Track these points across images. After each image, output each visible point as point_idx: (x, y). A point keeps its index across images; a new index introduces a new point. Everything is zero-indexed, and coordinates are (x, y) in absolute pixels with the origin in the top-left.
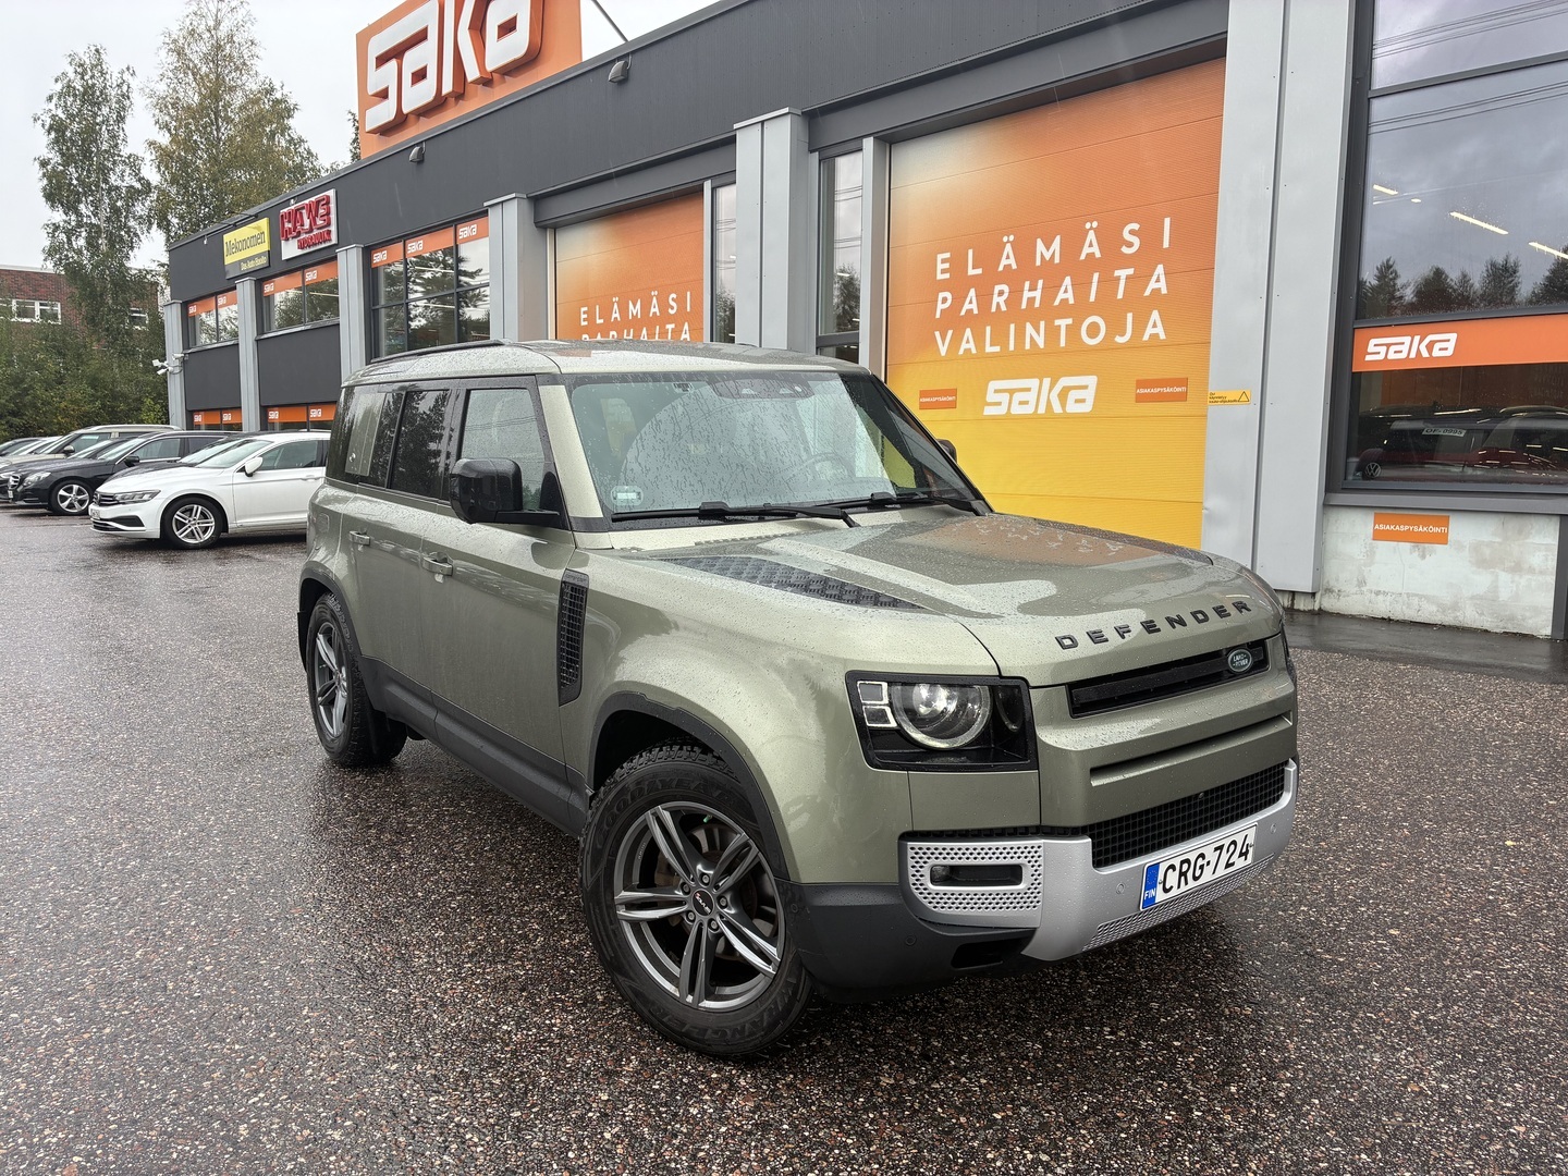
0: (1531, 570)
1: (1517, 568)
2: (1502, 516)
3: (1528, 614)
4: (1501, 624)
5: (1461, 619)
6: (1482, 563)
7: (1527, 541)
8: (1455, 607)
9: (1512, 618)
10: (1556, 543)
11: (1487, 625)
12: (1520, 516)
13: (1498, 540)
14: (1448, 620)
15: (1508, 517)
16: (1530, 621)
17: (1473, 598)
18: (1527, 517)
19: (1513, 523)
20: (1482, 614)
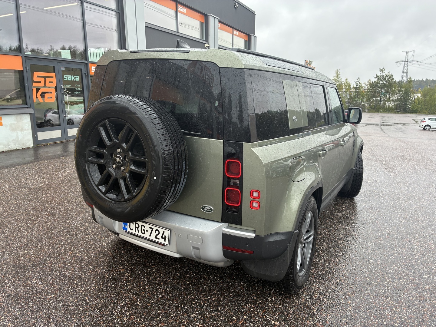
0: (25, 130)
1: (22, 130)
2: (15, 115)
3: (27, 142)
4: (21, 146)
5: (10, 148)
6: (13, 130)
7: (23, 121)
8: (8, 145)
9: (23, 144)
10: (30, 121)
11: (18, 148)
12: (20, 115)
13: (16, 122)
14: (7, 149)
15: (17, 115)
16: (28, 144)
17: (12, 141)
18: (22, 115)
19: (19, 117)
20: (16, 145)
